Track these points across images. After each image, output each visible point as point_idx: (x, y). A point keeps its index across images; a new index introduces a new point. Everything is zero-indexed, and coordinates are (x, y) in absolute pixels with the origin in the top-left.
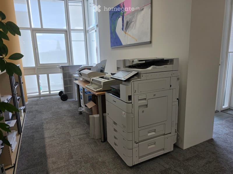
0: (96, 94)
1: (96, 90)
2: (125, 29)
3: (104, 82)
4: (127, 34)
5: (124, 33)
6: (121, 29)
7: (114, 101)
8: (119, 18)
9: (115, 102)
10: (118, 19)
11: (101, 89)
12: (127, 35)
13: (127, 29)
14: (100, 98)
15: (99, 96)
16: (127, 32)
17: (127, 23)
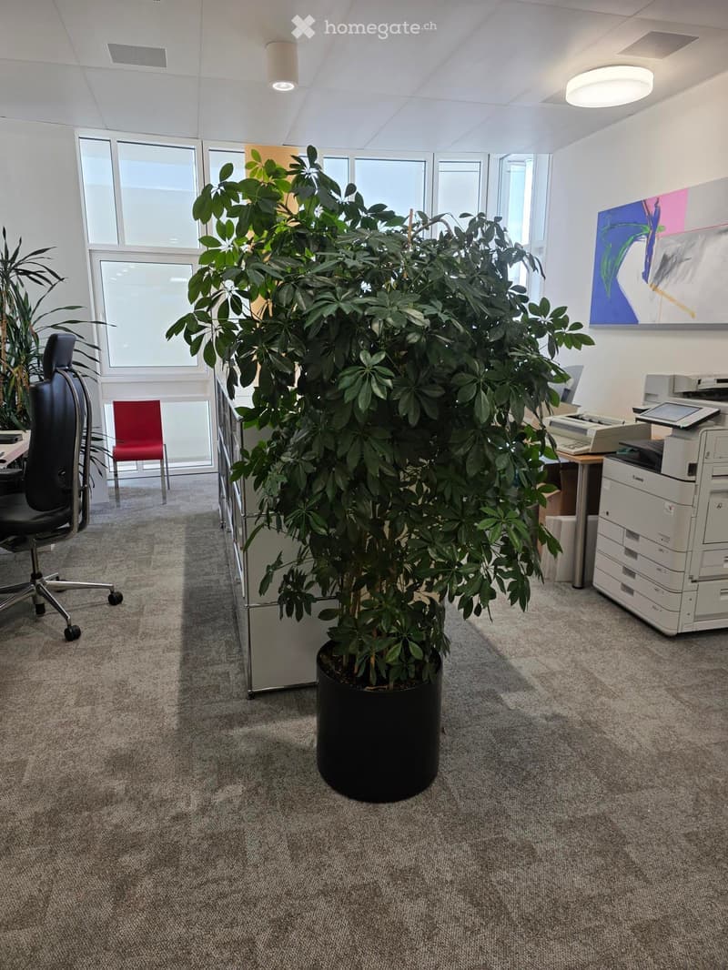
0: (578, 459)
1: (573, 451)
2: (657, 277)
3: (598, 431)
4: (663, 294)
5: (651, 290)
6: (641, 275)
7: (638, 479)
8: (635, 240)
9: (642, 480)
10: (632, 243)
11: (586, 448)
12: (657, 295)
13: (663, 278)
14: (585, 472)
15: (583, 465)
16: (661, 287)
17: (665, 259)
